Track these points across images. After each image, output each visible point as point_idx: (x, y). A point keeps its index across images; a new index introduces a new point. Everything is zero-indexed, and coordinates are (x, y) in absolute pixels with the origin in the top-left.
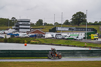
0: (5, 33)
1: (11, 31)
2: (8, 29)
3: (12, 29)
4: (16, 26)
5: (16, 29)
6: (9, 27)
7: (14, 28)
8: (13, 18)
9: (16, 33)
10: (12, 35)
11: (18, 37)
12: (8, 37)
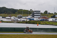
0: (26, 18)
1: (29, 17)
2: (28, 16)
3: (30, 16)
4: (33, 14)
5: (32, 16)
6: (28, 15)
7: (31, 16)
8: (31, 10)
9: (32, 18)
10: (30, 20)
11: (33, 21)
12: (28, 20)
